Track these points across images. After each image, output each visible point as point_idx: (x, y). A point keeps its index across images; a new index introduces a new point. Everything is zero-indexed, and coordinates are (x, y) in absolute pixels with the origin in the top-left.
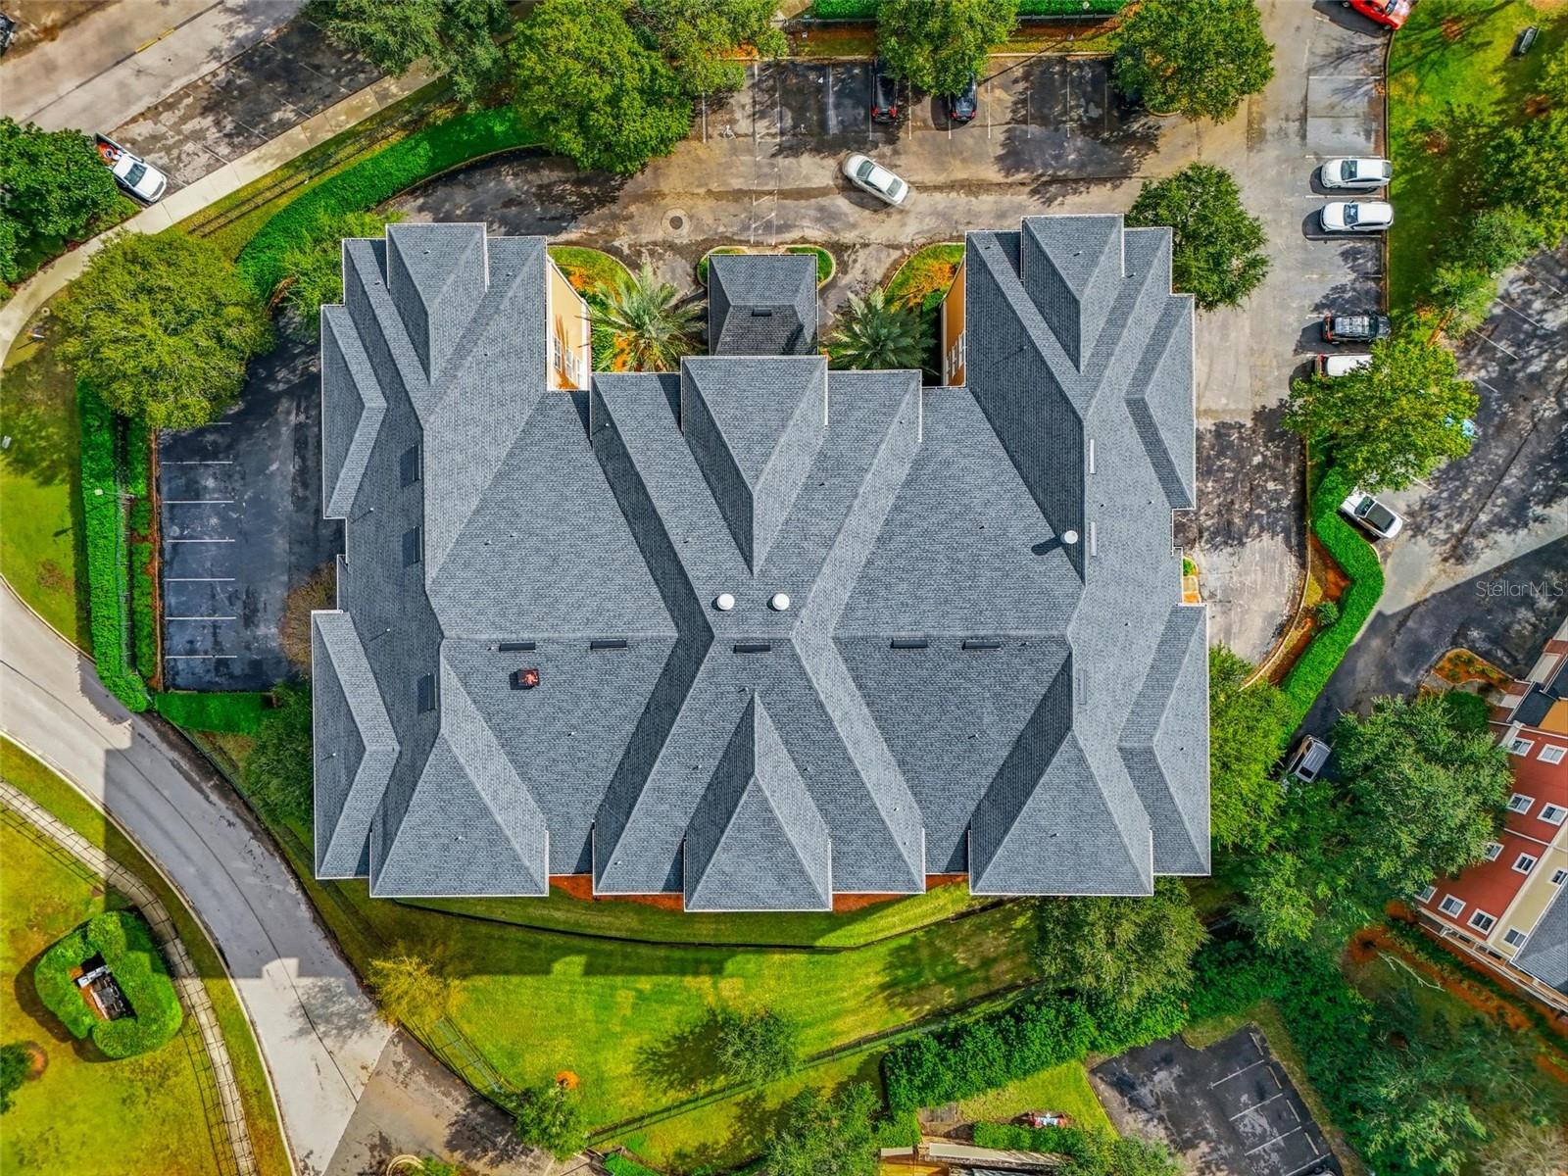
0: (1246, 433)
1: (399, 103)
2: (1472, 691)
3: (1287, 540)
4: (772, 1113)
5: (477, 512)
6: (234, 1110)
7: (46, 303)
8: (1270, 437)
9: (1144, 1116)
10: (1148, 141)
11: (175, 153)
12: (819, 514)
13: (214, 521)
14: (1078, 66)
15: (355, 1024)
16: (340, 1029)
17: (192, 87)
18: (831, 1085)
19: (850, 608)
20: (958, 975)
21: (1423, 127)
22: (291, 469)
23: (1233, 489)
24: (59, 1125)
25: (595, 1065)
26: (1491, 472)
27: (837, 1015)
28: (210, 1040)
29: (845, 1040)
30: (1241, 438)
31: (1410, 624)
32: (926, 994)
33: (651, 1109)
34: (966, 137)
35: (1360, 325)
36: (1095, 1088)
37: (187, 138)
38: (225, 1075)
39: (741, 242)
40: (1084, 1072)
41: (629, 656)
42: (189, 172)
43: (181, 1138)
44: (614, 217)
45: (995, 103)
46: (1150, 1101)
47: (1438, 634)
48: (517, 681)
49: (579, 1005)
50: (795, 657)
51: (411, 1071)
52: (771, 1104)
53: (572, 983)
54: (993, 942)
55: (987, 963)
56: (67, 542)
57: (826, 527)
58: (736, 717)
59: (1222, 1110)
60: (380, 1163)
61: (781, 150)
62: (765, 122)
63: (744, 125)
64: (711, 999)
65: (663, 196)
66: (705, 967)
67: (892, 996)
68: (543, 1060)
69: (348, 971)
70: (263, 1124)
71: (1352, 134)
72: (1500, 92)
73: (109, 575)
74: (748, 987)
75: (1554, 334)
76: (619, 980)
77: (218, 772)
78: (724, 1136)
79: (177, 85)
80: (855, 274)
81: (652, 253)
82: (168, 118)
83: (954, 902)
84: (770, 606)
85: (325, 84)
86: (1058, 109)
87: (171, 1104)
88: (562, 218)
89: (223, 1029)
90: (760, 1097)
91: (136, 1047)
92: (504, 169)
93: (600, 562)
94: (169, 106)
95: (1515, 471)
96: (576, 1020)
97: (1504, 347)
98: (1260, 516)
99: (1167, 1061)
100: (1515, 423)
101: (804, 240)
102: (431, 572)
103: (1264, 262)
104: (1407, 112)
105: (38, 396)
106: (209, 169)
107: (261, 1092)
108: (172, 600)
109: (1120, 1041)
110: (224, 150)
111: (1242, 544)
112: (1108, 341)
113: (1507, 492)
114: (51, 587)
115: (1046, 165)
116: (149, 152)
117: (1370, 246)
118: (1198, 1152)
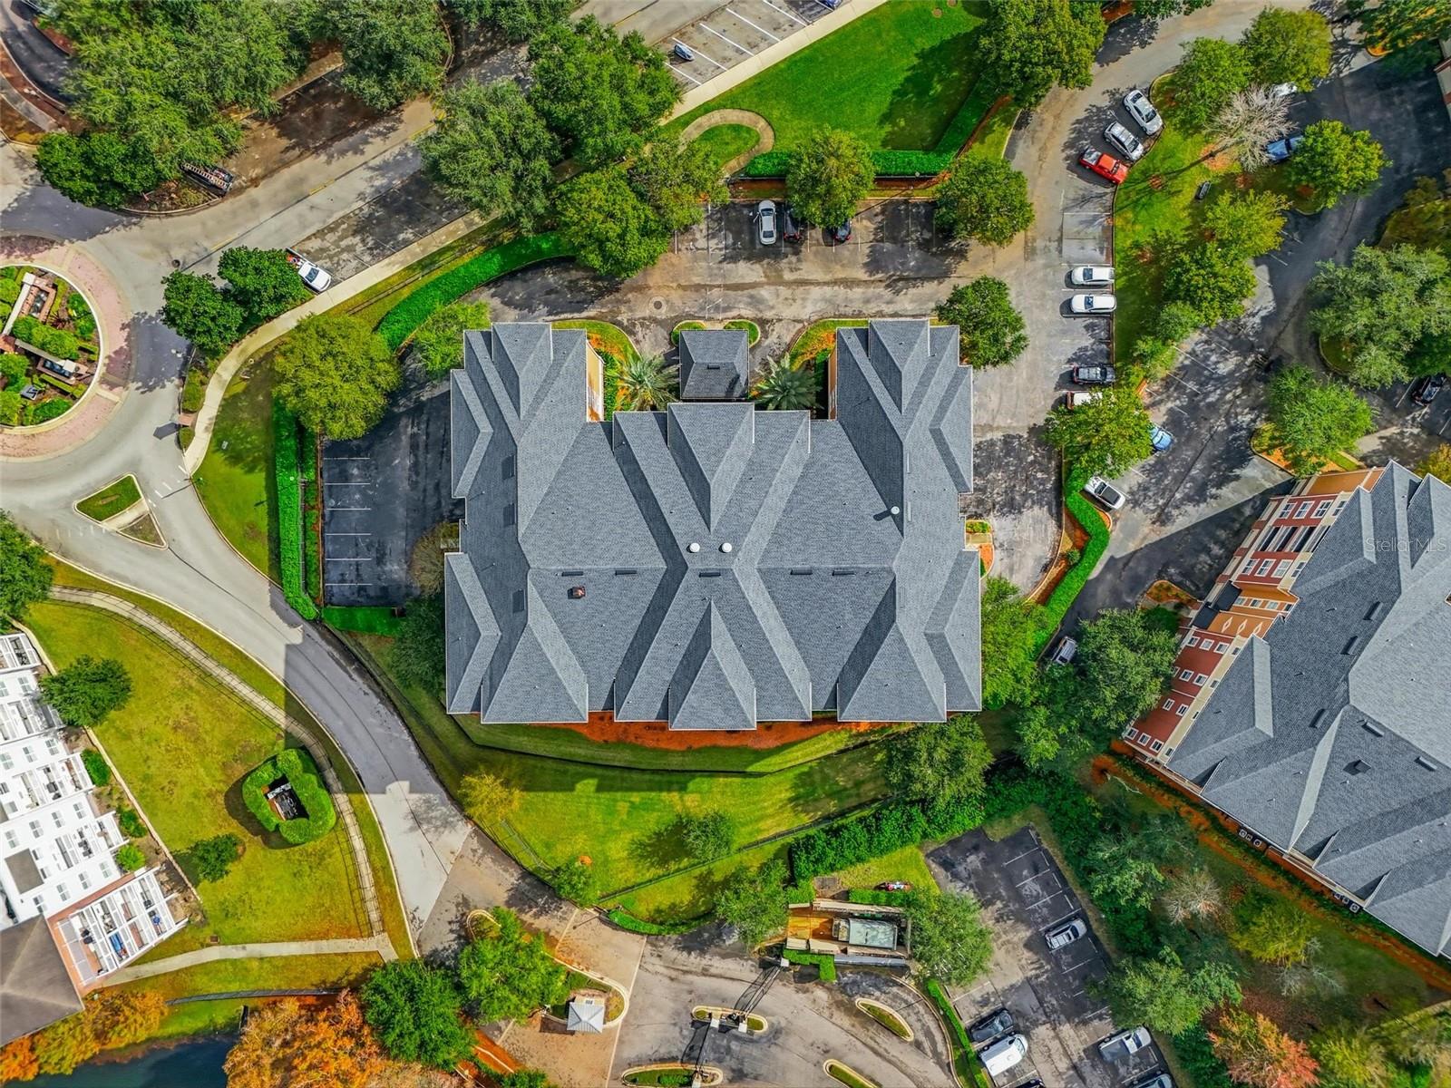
0: (1024, 441)
1: (480, 229)
2: (1170, 608)
3: (1050, 510)
4: (718, 884)
5: (546, 495)
6: (368, 880)
7: (252, 356)
8: (1039, 444)
9: (961, 884)
10: (961, 254)
11: (336, 259)
12: (750, 496)
13: (357, 496)
14: (916, 205)
15: (446, 824)
16: (437, 828)
17: (347, 217)
18: (756, 864)
19: (767, 551)
20: (839, 792)
21: (1137, 245)
22: (408, 463)
23: (1015, 477)
24: (252, 891)
25: (603, 852)
26: (1183, 466)
27: (762, 818)
28: (353, 834)
29: (766, 835)
30: (1020, 445)
31: (1131, 564)
32: (819, 804)
33: (638, 881)
34: (845, 251)
35: (1095, 373)
36: (929, 866)
37: (343, 251)
38: (362, 857)
39: (700, 318)
40: (921, 856)
41: (638, 579)
42: (344, 272)
43: (332, 899)
44: (618, 301)
45: (862, 229)
46: (965, 874)
47: (1149, 571)
48: (572, 594)
49: (592, 812)
50: (735, 580)
51: (483, 855)
52: (718, 877)
53: (588, 797)
54: (863, 770)
55: (858, 784)
56: (264, 509)
57: (753, 504)
58: (700, 615)
59: (1011, 880)
60: (463, 915)
61: (726, 259)
62: (715, 241)
63: (702, 243)
64: (679, 808)
65: (649, 288)
66: (675, 786)
67: (797, 806)
68: (569, 849)
69: (441, 790)
70: (386, 889)
71: (1091, 250)
72: (1188, 222)
73: (292, 531)
74: (703, 800)
75: (1224, 377)
76: (619, 795)
77: (358, 659)
78: (687, 898)
79: (336, 216)
80: (773, 338)
81: (642, 325)
82: (331, 237)
83: (836, 743)
84: (721, 549)
85: (432, 216)
86: (904, 233)
87: (326, 876)
88: (584, 301)
89: (361, 827)
90: (710, 872)
91: (309, 837)
92: (547, 270)
93: (621, 525)
94: (331, 229)
95: (1199, 465)
96: (591, 822)
97: (1192, 386)
98: (1032, 495)
99: (976, 849)
100: (1198, 434)
101: (740, 317)
102: (521, 530)
103: (1025, 339)
104: (1126, 236)
105: (246, 415)
106: (358, 270)
107: (386, 868)
108: (330, 547)
109: (943, 831)
110: (367, 258)
111: (1020, 512)
112: (918, 396)
113: (1193, 479)
114: (253, 538)
115: (896, 269)
116: (319, 259)
117: (1103, 322)
118: (996, 907)
